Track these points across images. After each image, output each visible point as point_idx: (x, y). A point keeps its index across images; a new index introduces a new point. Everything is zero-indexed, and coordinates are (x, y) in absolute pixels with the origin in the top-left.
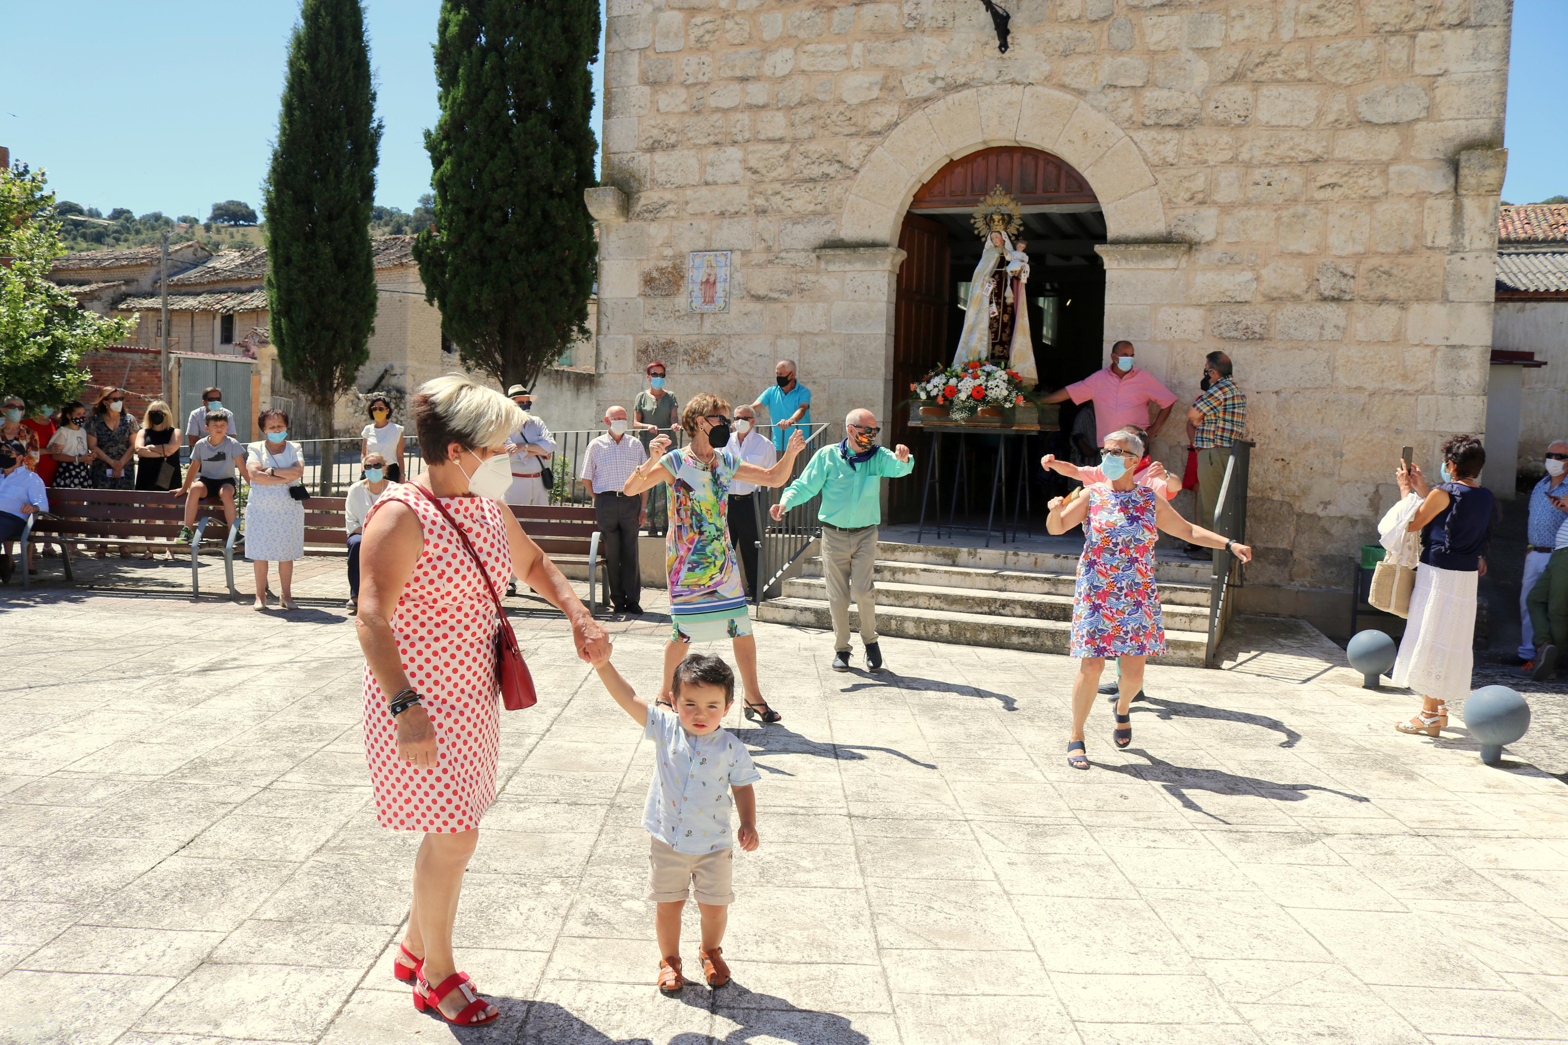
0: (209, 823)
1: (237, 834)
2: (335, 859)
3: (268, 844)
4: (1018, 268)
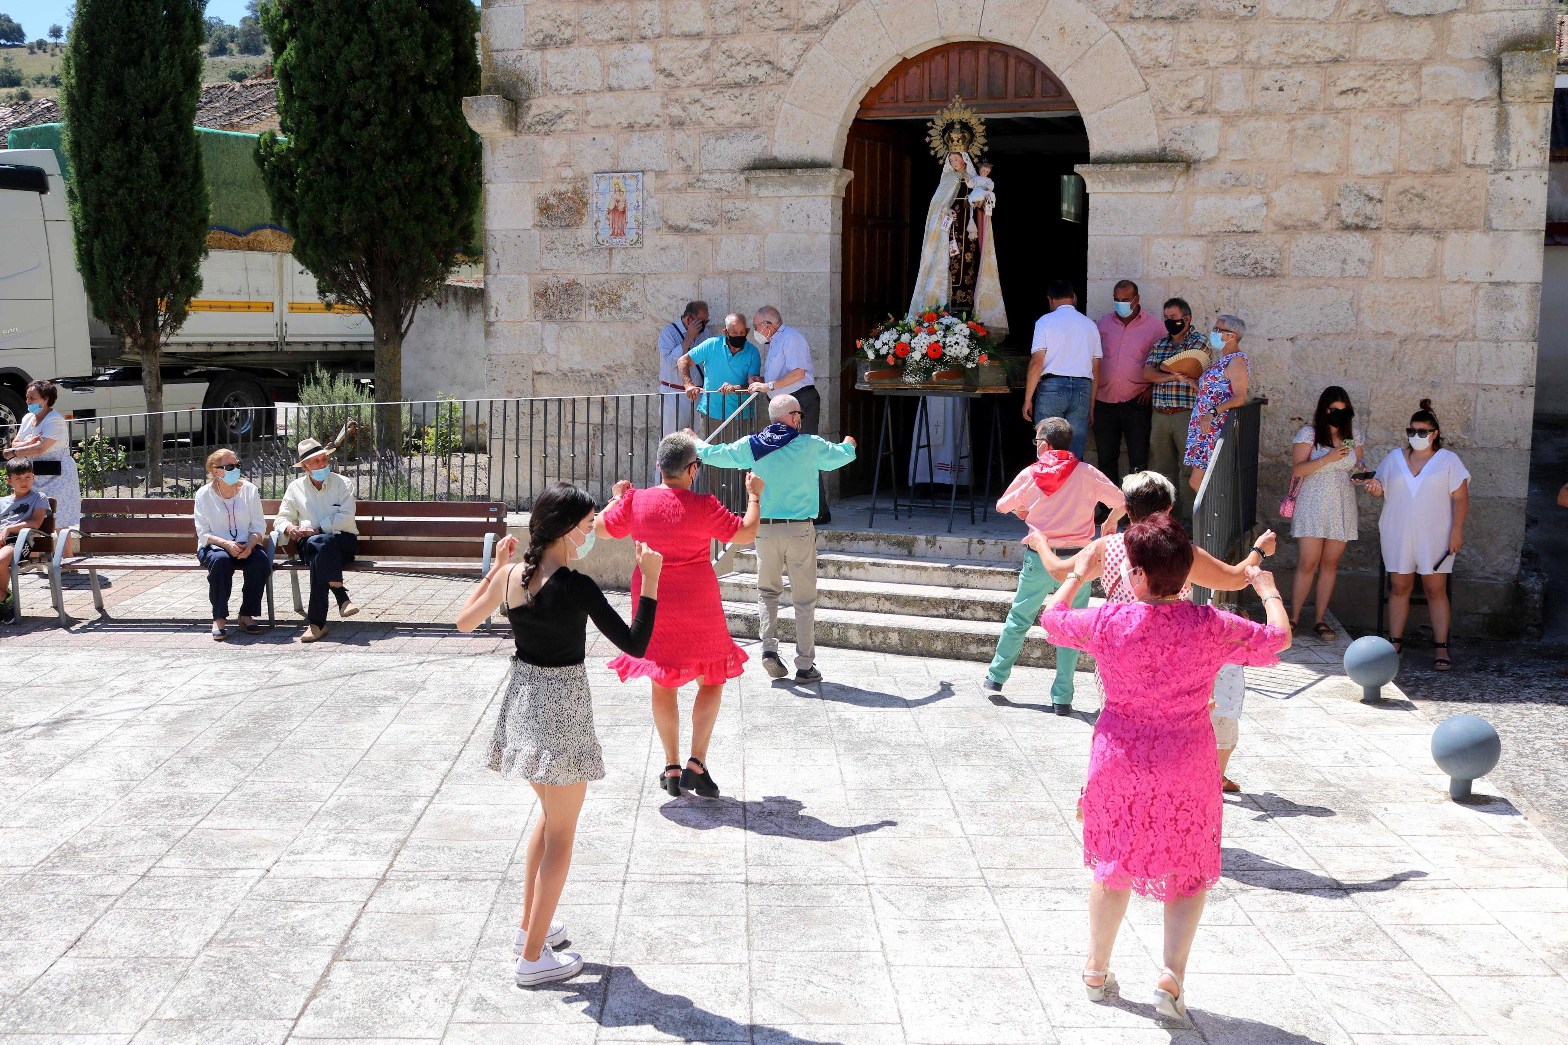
0: (92, 920)
1: (123, 930)
2: (226, 952)
3: (156, 940)
4: (981, 199)
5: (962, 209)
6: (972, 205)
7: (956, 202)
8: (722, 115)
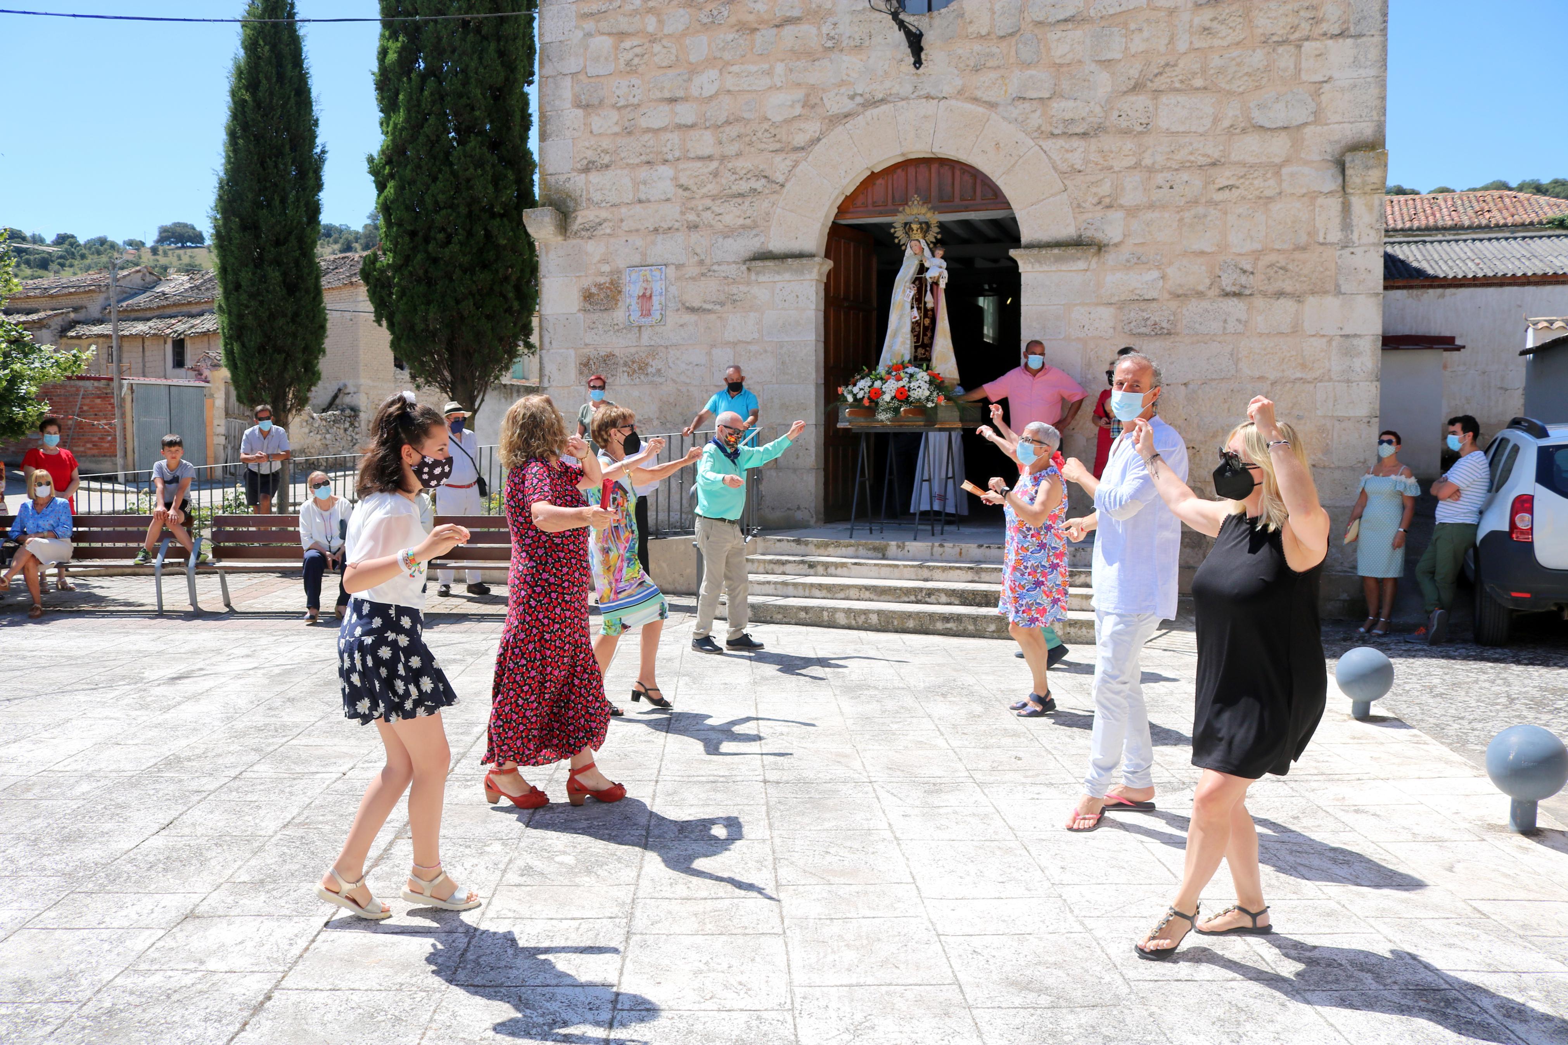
1: (211, 816)
3: (240, 823)
5: (921, 284)
6: (930, 281)
7: (916, 279)
8: (728, 219)
